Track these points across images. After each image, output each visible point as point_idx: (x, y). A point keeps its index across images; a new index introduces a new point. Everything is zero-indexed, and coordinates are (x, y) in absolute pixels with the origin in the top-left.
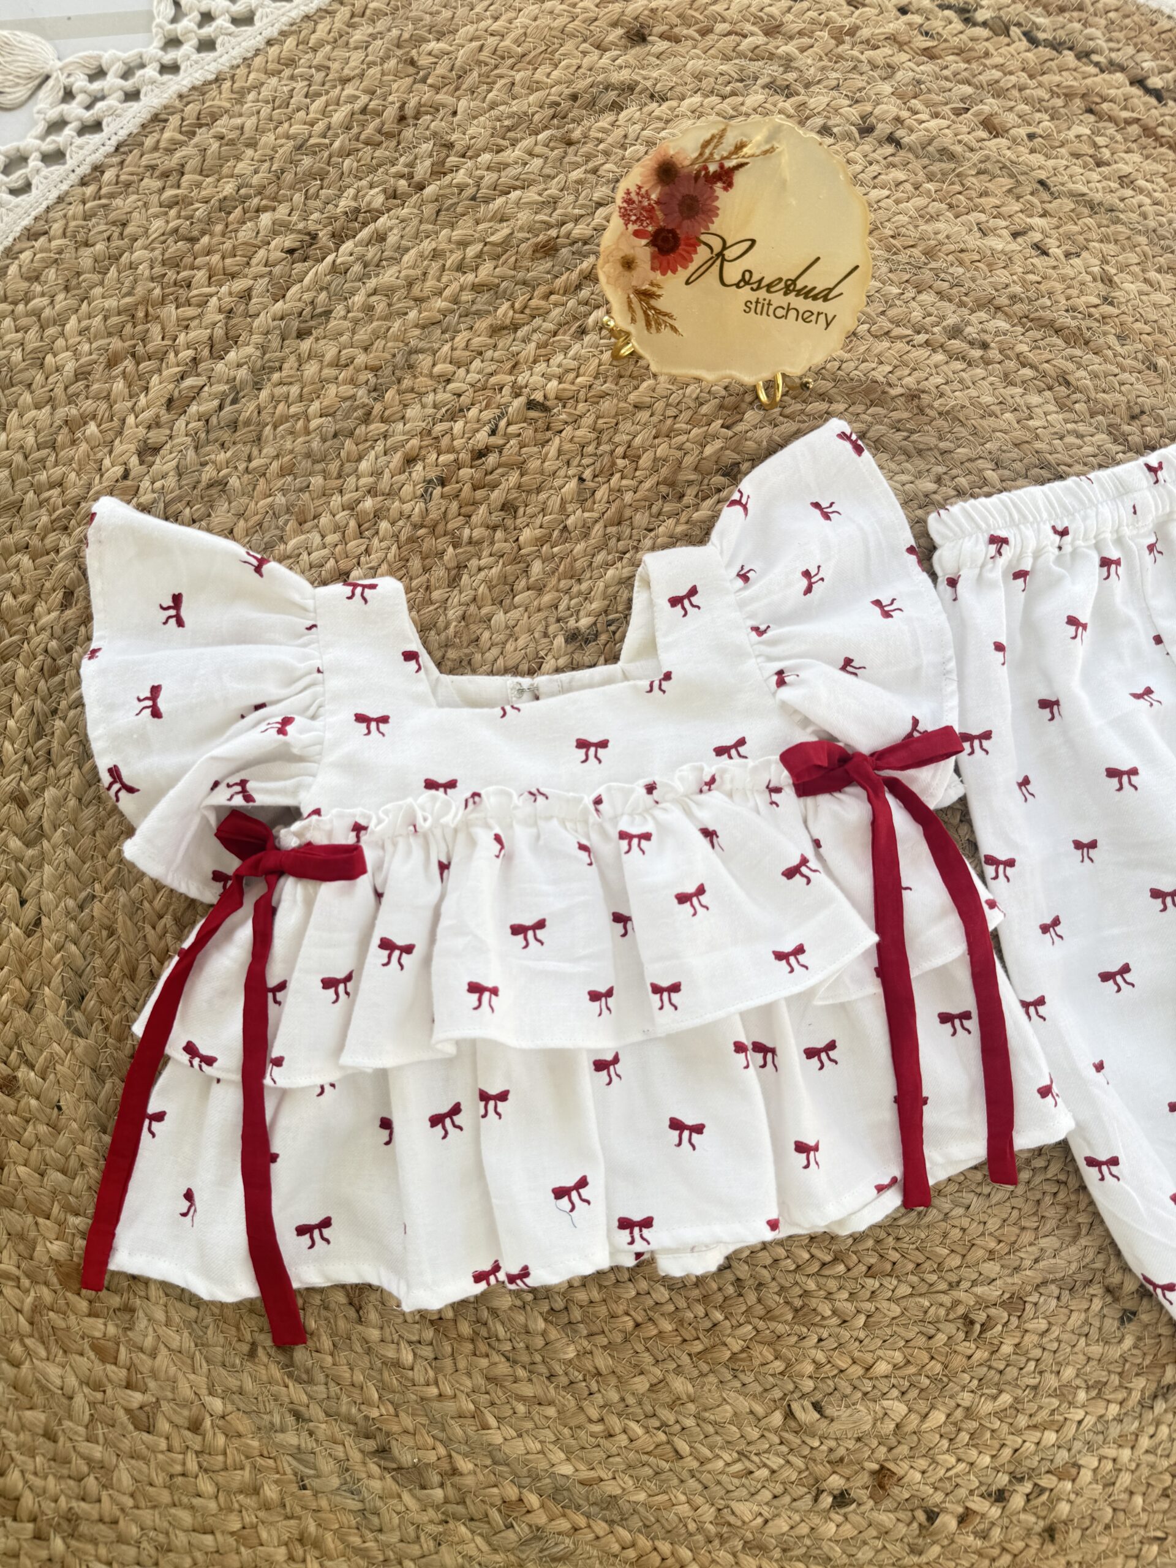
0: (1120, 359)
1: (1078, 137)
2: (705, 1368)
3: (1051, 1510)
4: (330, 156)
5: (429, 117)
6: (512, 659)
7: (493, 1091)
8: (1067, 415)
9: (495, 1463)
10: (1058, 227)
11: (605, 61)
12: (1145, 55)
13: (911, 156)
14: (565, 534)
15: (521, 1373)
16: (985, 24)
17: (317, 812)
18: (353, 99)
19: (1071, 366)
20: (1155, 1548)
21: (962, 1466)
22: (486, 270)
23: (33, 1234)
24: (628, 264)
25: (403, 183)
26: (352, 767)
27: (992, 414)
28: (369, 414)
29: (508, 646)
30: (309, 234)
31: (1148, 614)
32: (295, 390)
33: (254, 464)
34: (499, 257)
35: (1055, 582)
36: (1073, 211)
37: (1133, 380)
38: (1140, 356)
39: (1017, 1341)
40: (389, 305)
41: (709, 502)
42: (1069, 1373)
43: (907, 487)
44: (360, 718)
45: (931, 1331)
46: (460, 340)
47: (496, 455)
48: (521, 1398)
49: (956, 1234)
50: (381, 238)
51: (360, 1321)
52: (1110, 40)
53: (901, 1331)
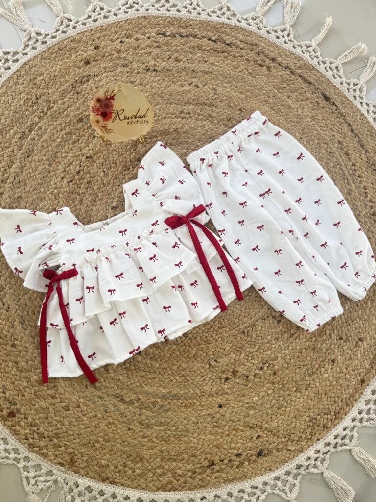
0: (222, 107)
1: (198, 57)
2: (189, 360)
3: (273, 368)
4: (23, 112)
5: (43, 96)
6: (100, 217)
7: (122, 312)
8: (213, 124)
9: (148, 394)
10: (199, 80)
11: (81, 71)
12: (210, 32)
13: (160, 73)
14: (104, 185)
15: (148, 373)
16: (169, 36)
17: (64, 264)
18: (24, 97)
19: (211, 112)
20: (299, 370)
21: (251, 365)
22: (67, 129)
23: (29, 376)
24: (98, 122)
25: (42, 114)
26: (69, 252)
27: (195, 129)
28: (50, 171)
29: (98, 214)
30: (23, 132)
31: (242, 165)
32: (31, 170)
33: (27, 190)
34: (69, 125)
35: (218, 165)
36: (202, 75)
37: (227, 111)
38: (227, 105)
39: (256, 334)
40: (47, 144)
41: (135, 169)
42: (269, 337)
43: (180, 153)
44: (68, 241)
45: (236, 337)
46: (66, 147)
47: (82, 171)
48: (149, 379)
49: (236, 314)
50: (40, 128)
51: (109, 373)
52: (200, 31)
53: (230, 339)
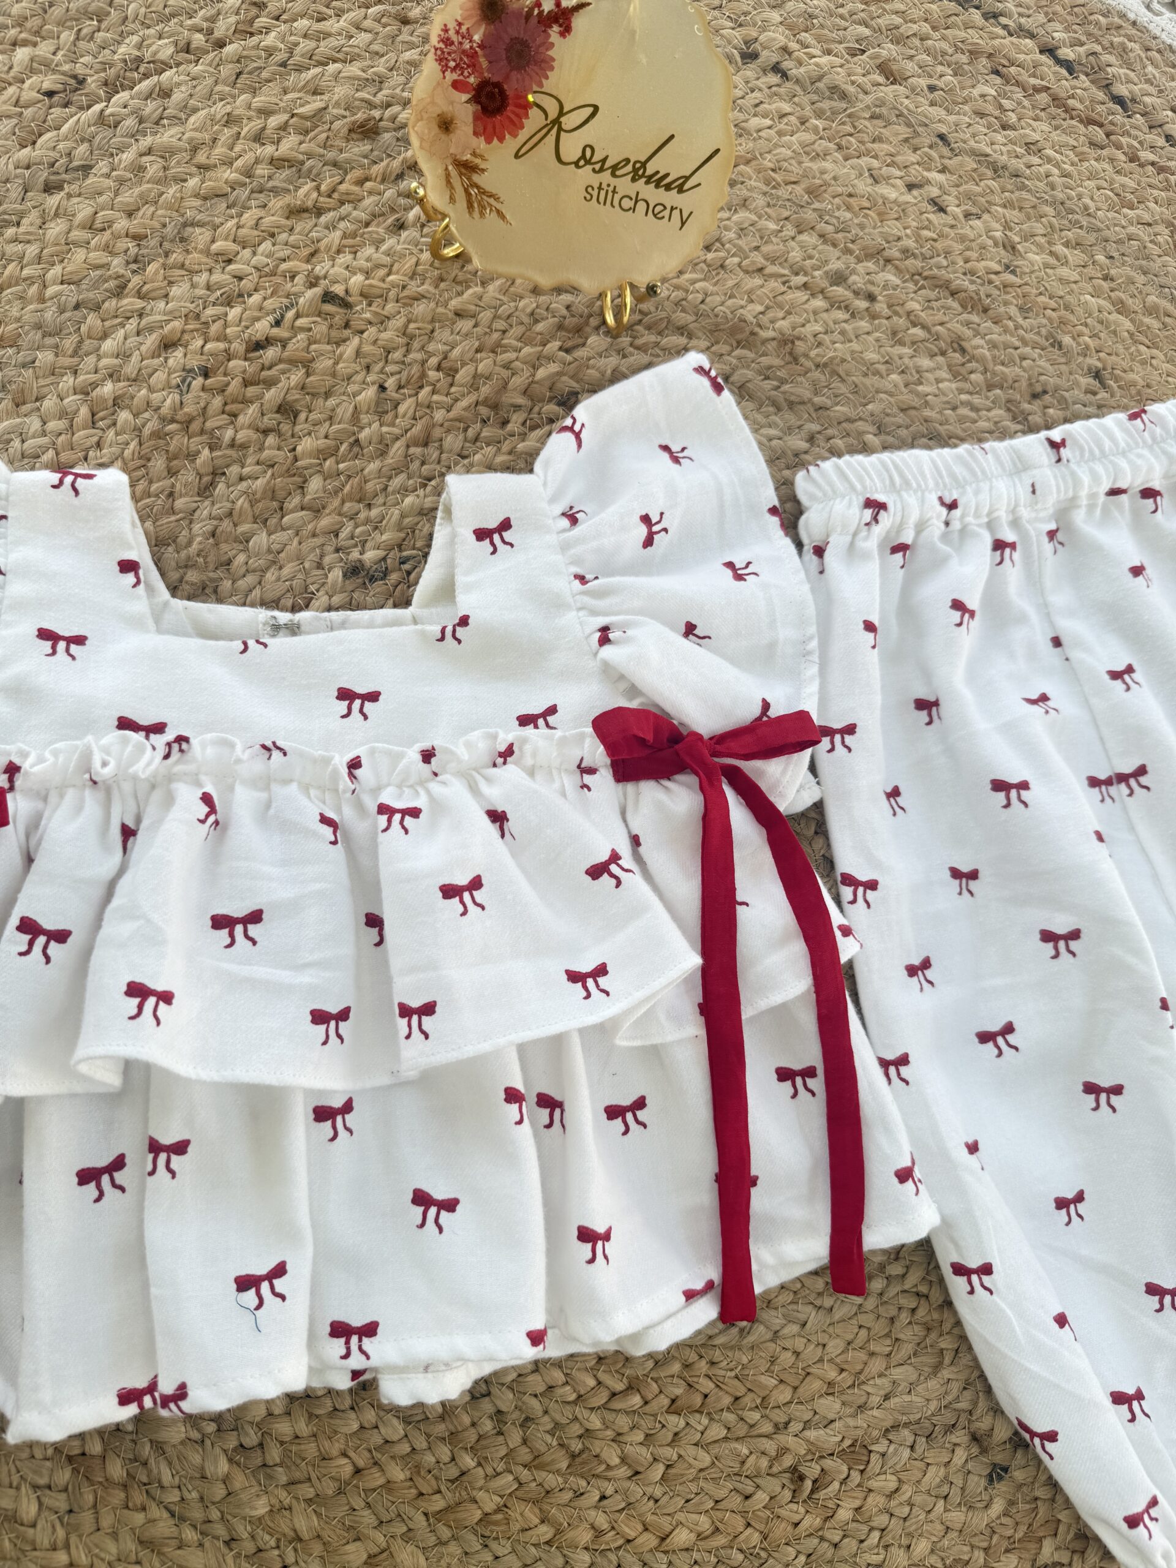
0: (1021, 332)
1: (983, 96)
2: (445, 1533)
6: (274, 590)
7: (166, 1140)
8: (961, 385)
10: (958, 186)
13: (798, 88)
14: (356, 449)
15: (190, 1535)
19: (969, 333)
22: (289, 143)
24: (446, 125)
25: (198, 39)
26: (18, 692)
27: (877, 373)
28: (123, 287)
29: (269, 575)
30: (75, 77)
31: (1045, 610)
32: (32, 250)
34: (307, 132)
36: (975, 170)
37: (1036, 356)
38: (1044, 331)
39: (857, 1503)
40: (165, 169)
41: (538, 433)
42: (922, 1547)
43: (775, 442)
44: (45, 634)
45: (749, 1489)
46: (249, 217)
47: (279, 349)
49: (787, 1358)
50: (164, 93)
53: (709, 1487)
